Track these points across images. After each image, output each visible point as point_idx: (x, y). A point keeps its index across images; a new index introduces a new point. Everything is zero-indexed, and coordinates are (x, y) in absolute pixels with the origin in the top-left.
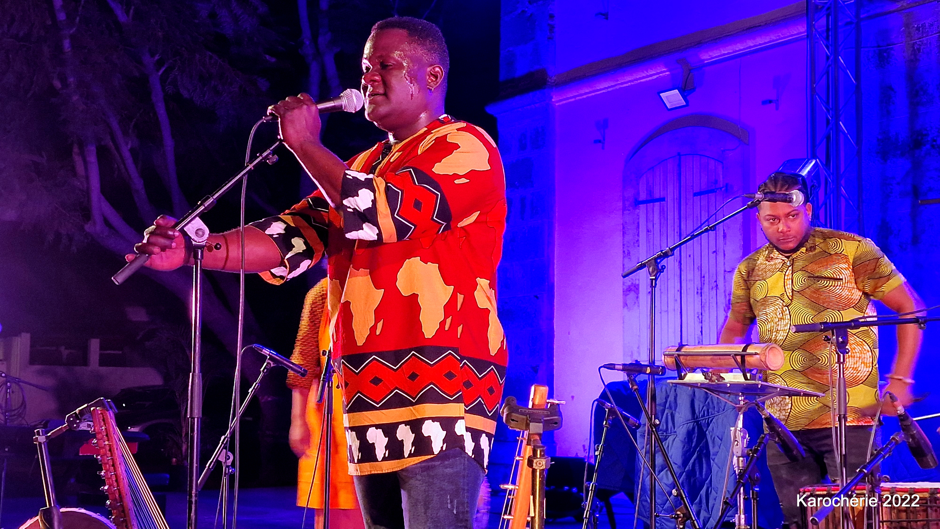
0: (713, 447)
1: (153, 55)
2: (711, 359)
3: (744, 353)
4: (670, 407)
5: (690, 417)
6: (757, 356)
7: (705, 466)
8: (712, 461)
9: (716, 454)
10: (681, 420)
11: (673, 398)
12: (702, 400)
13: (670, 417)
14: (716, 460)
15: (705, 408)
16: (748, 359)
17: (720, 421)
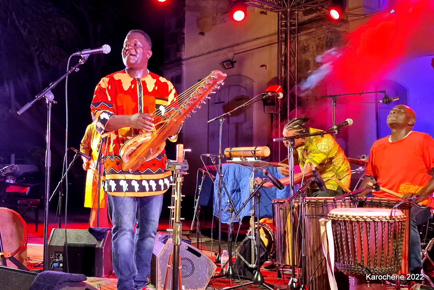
0: (242, 189)
1: (34, 47)
2: (243, 153)
3: (255, 150)
4: (226, 175)
5: (234, 178)
6: (260, 151)
7: (239, 196)
8: (241, 194)
9: (243, 192)
10: (230, 179)
11: (227, 171)
12: (238, 171)
13: (226, 179)
14: (243, 194)
15: (239, 175)
16: (256, 152)
17: (244, 179)
